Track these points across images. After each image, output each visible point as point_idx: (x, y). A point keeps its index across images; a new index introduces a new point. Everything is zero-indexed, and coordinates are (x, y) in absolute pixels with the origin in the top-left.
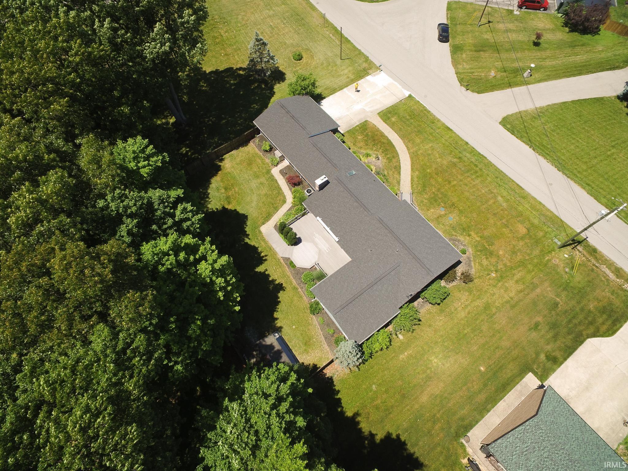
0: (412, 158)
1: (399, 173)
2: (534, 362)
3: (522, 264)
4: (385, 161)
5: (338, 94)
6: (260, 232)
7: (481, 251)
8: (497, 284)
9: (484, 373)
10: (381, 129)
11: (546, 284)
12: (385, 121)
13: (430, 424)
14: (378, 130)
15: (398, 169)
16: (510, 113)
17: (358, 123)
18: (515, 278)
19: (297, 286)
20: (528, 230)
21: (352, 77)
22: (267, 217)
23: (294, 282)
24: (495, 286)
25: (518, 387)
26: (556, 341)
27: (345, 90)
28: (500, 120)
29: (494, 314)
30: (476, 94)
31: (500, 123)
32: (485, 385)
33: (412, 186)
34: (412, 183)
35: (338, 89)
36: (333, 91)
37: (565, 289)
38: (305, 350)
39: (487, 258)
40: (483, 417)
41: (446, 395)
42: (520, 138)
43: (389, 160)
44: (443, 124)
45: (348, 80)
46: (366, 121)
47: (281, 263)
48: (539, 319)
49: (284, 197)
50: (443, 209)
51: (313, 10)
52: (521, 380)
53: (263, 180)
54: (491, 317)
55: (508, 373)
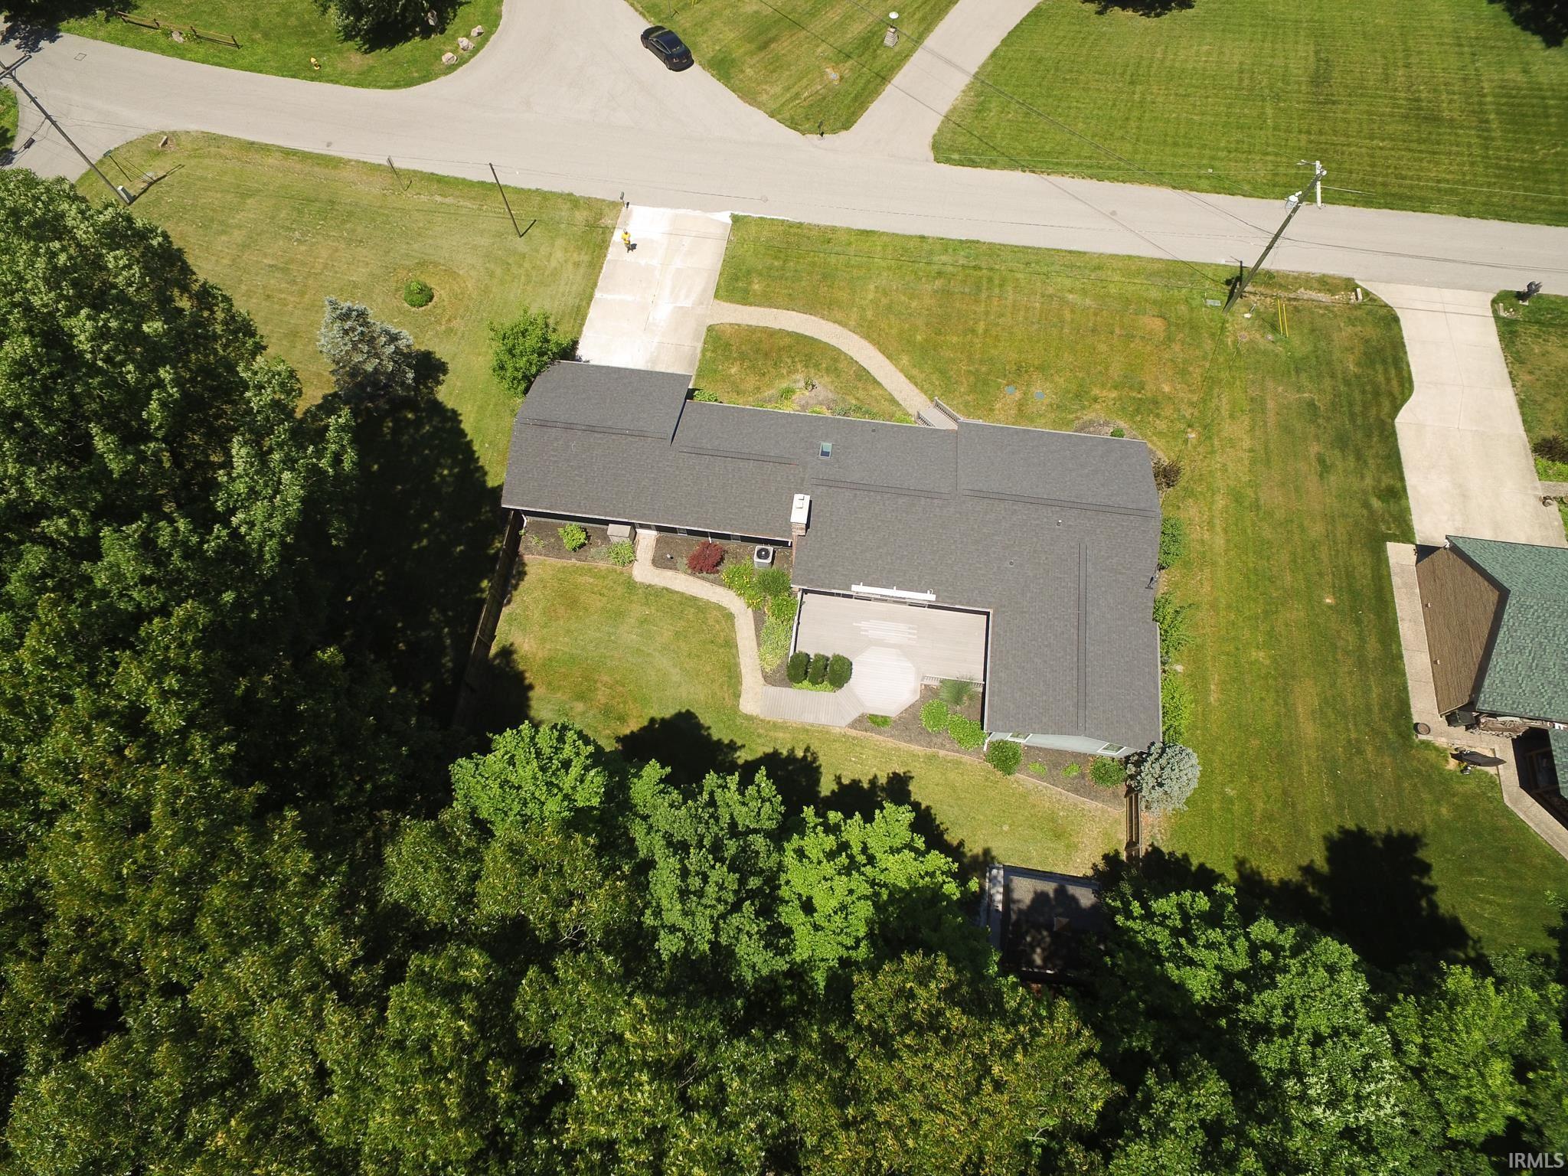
0: (867, 337)
1: (876, 383)
2: (1375, 523)
3: (1211, 382)
4: (826, 379)
5: (593, 313)
6: (750, 718)
7: (1138, 411)
8: (1212, 445)
9: (1337, 604)
10: (753, 323)
11: (1270, 384)
12: (745, 301)
13: (1357, 760)
14: (752, 330)
15: (863, 376)
16: (935, 131)
17: (700, 346)
18: (1225, 413)
19: (929, 751)
20: (1162, 317)
21: (585, 258)
22: (730, 678)
23: (915, 748)
24: (1213, 452)
25: (1396, 581)
26: (1365, 462)
27: (598, 295)
28: (931, 155)
29: (1257, 500)
30: (843, 134)
31: (937, 160)
32: (1358, 621)
33: (922, 389)
34: (916, 384)
35: (584, 303)
36: (579, 315)
37: (1298, 371)
38: (1068, 846)
39: (1158, 416)
40: (1404, 675)
41: (1329, 694)
42: (992, 164)
43: (833, 370)
44: (849, 231)
45: (582, 270)
46: (710, 329)
47: (854, 738)
48: (1314, 449)
49: (720, 608)
50: (1011, 388)
51: (335, 167)
52: (1388, 566)
53: (637, 610)
54: (1258, 508)
55: (1363, 571)
